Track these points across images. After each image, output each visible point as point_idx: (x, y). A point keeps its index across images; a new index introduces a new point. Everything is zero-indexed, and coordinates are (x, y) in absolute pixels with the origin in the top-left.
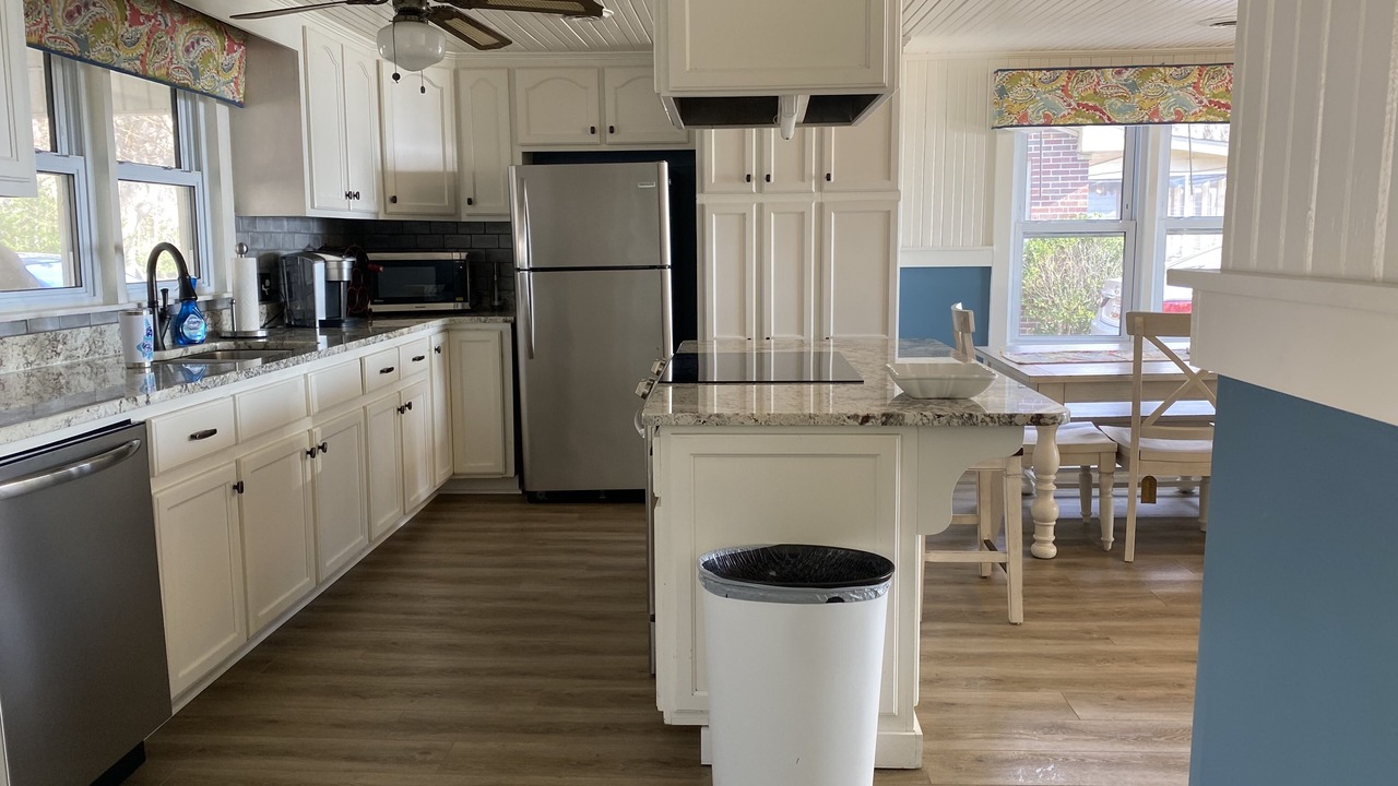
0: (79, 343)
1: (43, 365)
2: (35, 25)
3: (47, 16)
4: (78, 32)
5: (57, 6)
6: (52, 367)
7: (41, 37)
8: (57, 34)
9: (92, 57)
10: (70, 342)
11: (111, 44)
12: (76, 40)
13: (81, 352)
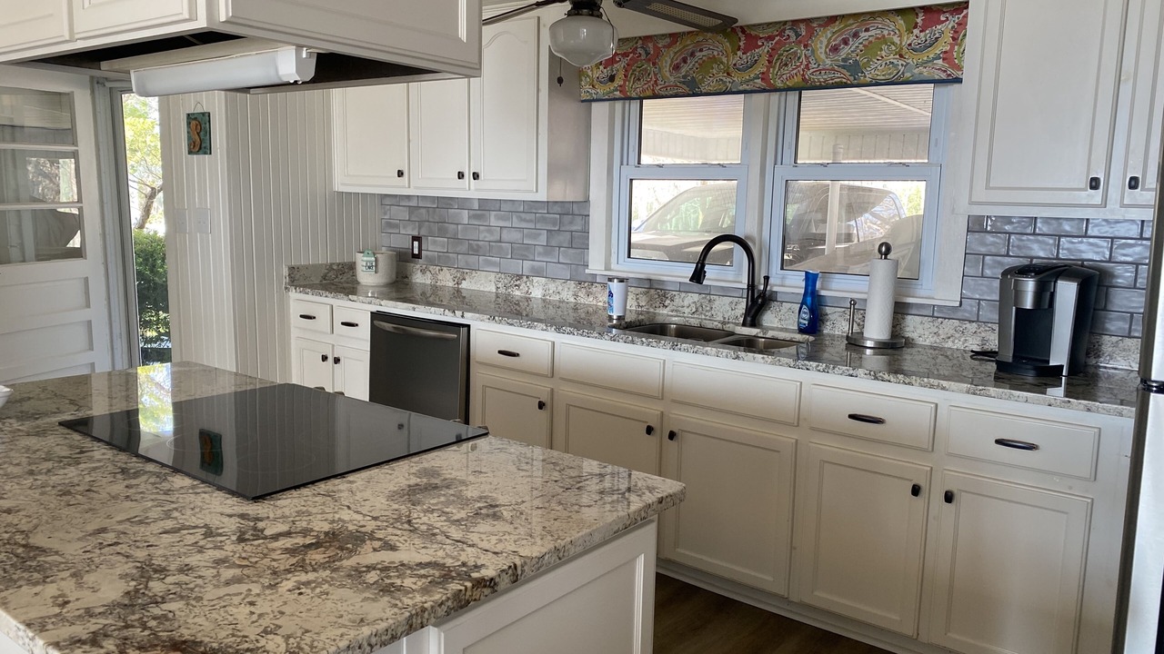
0: (686, 303)
1: (652, 310)
2: (645, 84)
3: (655, 75)
4: (684, 77)
5: (664, 64)
6: (659, 314)
7: (653, 90)
8: (667, 84)
9: (704, 91)
10: (677, 300)
11: (722, 76)
12: (684, 83)
13: (687, 310)
